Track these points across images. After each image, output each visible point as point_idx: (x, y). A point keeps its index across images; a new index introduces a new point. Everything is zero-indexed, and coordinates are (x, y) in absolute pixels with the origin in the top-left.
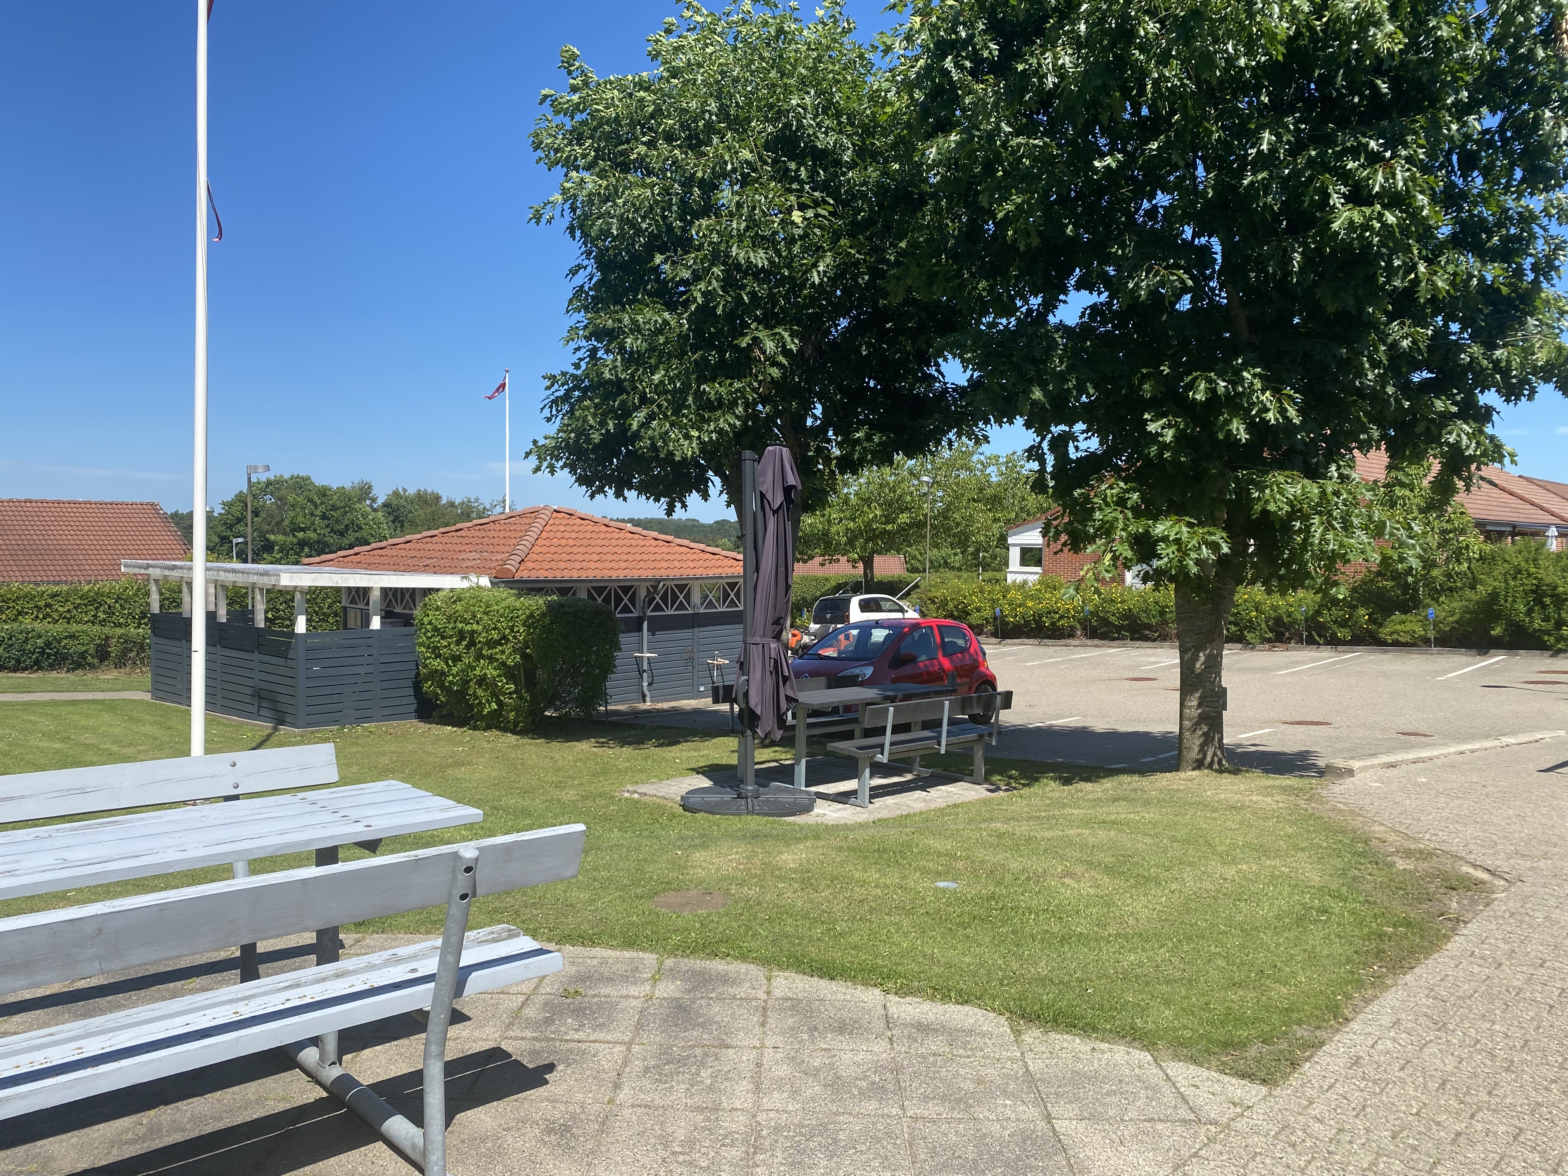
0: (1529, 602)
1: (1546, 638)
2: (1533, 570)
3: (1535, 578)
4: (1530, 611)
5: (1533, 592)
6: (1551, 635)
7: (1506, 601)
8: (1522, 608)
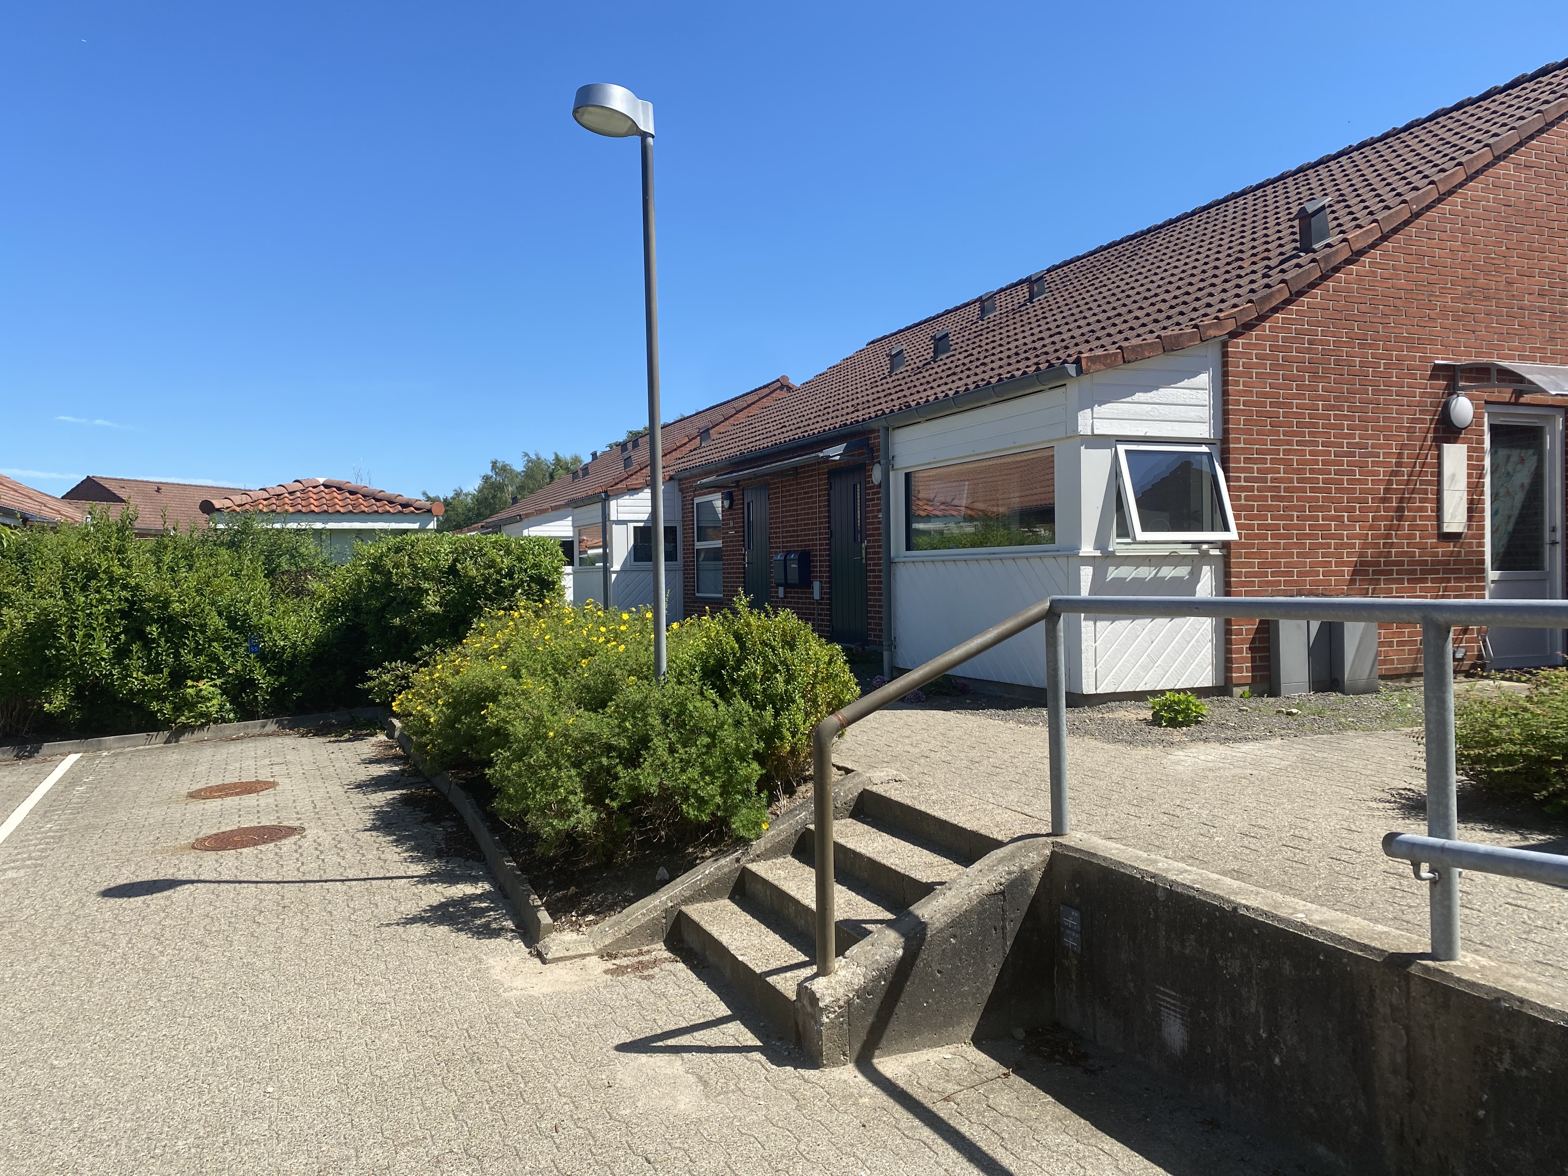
0: (117, 637)
1: (155, 706)
2: (118, 571)
3: (124, 587)
4: (121, 654)
5: (124, 615)
6: (164, 699)
7: (72, 637)
8: (106, 651)
